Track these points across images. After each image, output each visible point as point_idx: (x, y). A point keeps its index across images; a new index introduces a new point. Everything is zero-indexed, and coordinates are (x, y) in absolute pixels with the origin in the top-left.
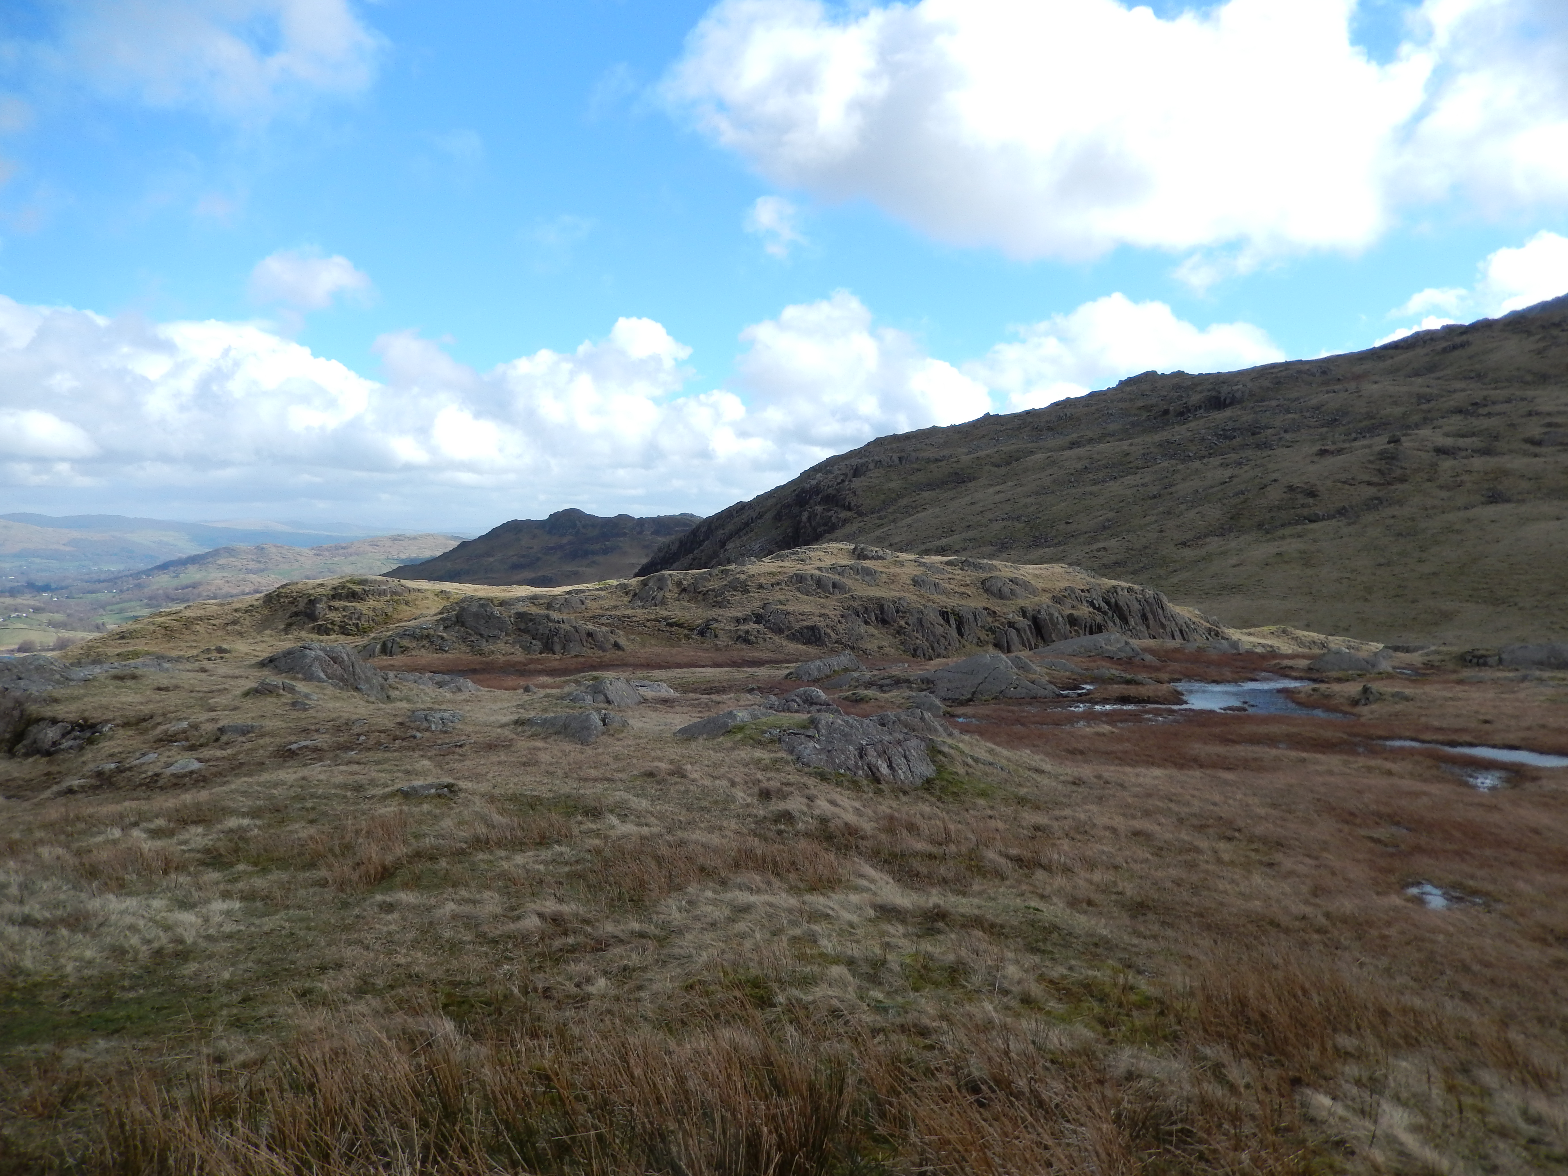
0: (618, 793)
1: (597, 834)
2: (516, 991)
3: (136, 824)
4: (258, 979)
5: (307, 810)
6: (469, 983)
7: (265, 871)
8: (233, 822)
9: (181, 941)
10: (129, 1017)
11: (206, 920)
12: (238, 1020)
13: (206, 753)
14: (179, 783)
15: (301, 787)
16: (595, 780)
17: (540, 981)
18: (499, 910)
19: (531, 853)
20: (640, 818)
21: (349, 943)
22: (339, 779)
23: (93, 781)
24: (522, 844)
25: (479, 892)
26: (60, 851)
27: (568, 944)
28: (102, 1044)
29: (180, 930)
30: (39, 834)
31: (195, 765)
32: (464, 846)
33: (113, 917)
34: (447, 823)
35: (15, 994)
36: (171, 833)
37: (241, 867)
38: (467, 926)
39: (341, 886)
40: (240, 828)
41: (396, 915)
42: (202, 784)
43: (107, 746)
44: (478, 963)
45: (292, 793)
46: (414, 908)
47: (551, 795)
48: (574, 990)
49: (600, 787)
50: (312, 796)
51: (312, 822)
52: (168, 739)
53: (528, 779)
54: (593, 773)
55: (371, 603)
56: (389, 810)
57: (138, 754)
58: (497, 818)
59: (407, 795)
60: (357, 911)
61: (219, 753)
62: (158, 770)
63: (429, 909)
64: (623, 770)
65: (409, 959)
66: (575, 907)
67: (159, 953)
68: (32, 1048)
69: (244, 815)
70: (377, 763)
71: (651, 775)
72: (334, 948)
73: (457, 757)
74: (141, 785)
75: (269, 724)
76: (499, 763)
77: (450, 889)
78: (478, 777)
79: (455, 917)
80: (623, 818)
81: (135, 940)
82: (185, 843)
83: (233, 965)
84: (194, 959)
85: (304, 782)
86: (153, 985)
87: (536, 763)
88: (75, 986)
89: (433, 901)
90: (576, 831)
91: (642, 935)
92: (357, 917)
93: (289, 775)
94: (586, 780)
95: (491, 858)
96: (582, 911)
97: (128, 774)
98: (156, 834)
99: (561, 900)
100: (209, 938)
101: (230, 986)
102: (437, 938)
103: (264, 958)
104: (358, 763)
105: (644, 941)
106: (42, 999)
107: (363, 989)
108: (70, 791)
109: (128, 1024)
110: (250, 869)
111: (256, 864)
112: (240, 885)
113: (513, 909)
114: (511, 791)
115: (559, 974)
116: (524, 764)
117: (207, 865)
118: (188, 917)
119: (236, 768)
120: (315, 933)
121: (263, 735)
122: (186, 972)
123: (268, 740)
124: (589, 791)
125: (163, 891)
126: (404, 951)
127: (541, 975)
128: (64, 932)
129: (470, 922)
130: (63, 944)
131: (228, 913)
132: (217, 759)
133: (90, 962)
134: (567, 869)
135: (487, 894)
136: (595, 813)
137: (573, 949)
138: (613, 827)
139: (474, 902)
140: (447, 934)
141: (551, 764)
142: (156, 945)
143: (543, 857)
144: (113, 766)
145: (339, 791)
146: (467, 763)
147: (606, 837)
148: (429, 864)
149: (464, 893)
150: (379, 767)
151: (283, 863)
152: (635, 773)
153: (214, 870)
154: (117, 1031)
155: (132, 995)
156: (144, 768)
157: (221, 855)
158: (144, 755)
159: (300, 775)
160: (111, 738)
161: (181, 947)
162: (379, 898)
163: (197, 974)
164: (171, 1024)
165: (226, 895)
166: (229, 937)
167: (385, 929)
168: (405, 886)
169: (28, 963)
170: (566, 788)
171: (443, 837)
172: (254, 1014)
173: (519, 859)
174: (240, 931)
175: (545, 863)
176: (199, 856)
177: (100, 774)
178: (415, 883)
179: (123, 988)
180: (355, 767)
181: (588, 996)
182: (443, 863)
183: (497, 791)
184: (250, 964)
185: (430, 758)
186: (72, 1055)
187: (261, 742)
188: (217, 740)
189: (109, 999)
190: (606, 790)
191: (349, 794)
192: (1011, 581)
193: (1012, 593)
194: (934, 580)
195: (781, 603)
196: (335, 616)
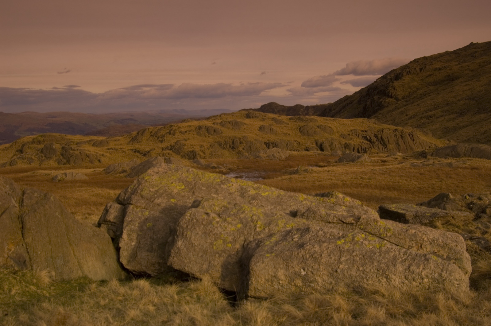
192: (318, 127)
193: (315, 132)
194: (273, 127)
195: (186, 140)
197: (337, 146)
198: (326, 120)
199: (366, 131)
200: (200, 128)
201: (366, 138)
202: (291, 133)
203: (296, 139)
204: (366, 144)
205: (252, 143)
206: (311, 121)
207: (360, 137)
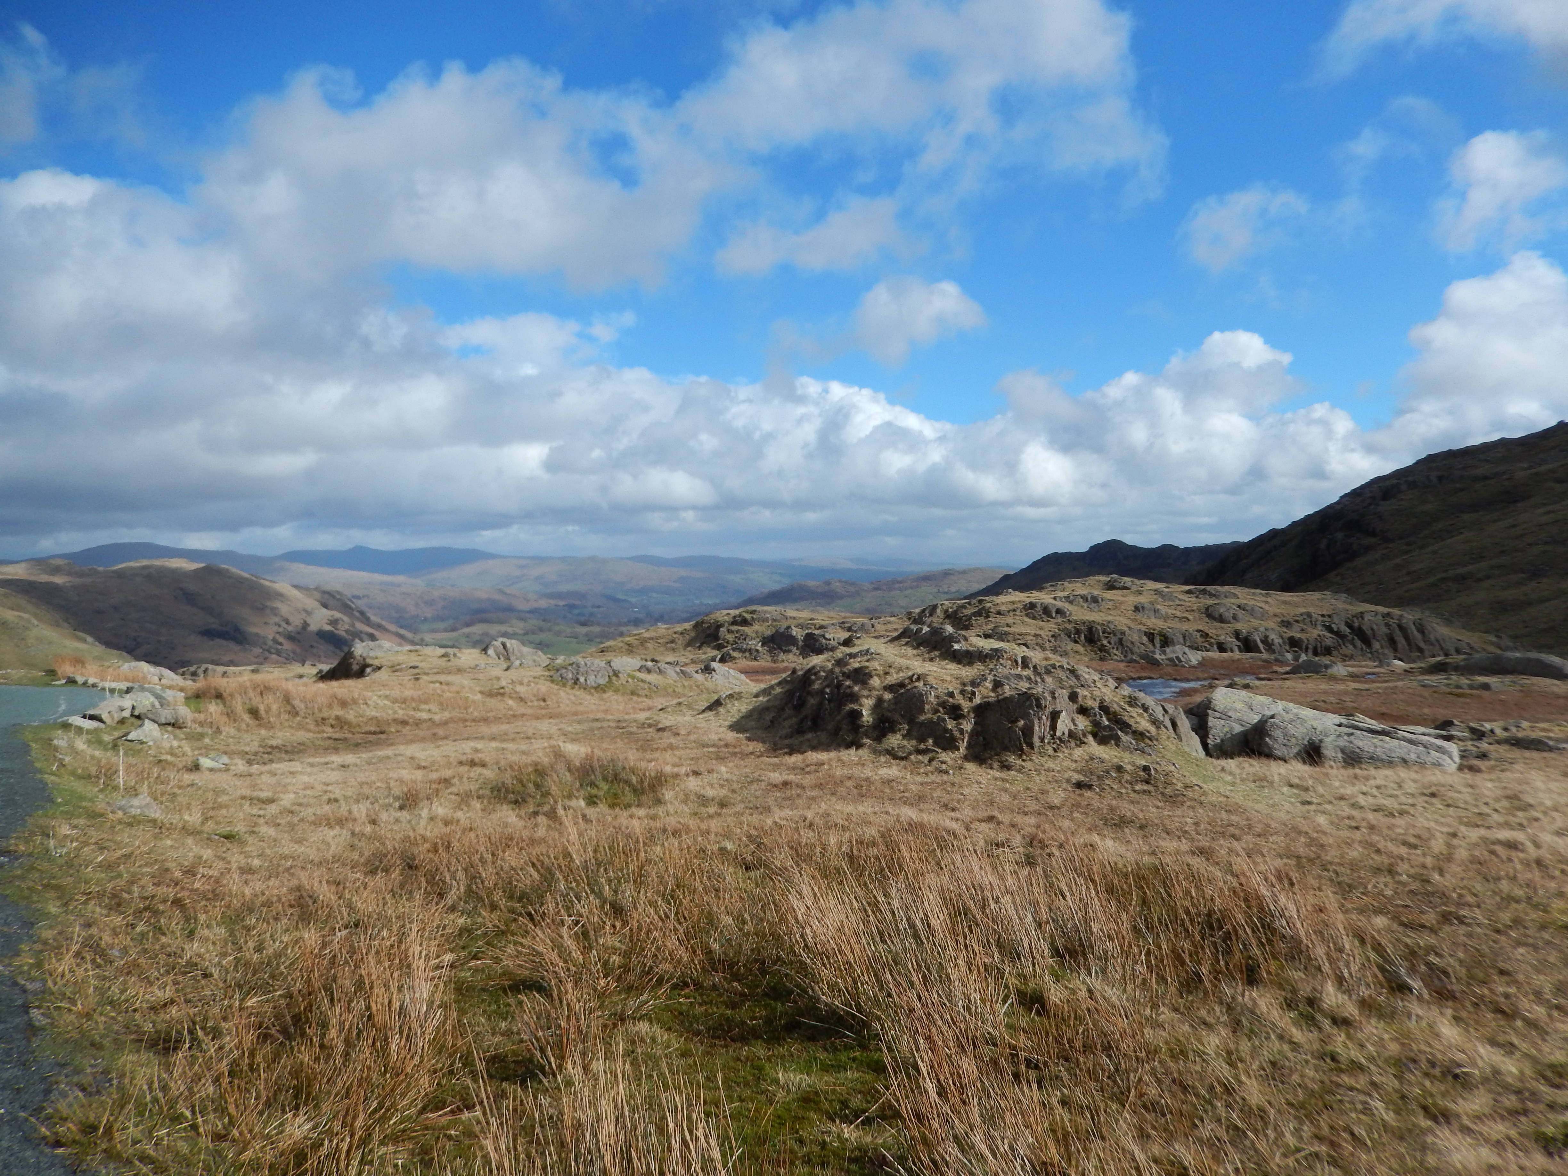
55: (756, 627)
192: (1239, 607)
193: (1235, 617)
194: (1159, 607)
195: (1008, 625)
196: (730, 637)
197: (1276, 641)
198: (1254, 594)
199: (1329, 616)
200: (1032, 606)
201: (1329, 629)
202: (1191, 617)
203: (1201, 628)
204: (1329, 639)
205: (1123, 633)
206: (1226, 597)
207: (1320, 627)
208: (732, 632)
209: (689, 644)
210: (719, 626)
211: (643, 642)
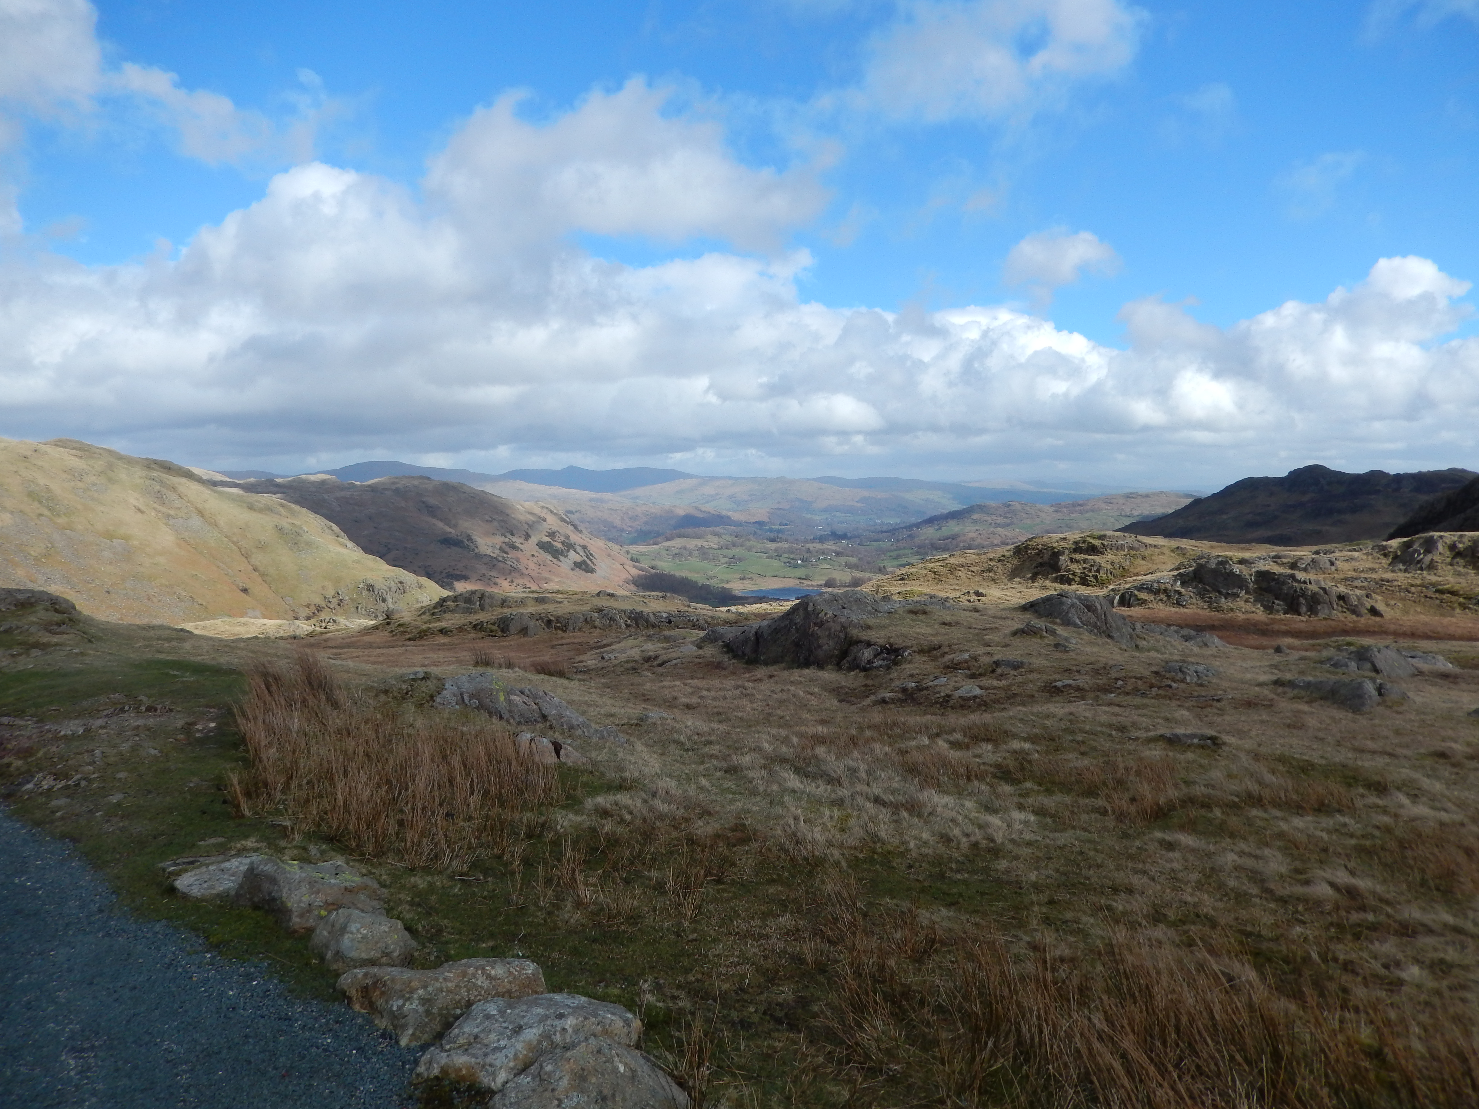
0: (1404, 770)
1: (1385, 811)
2: (1315, 956)
3: (938, 735)
4: (1059, 886)
5: (1078, 742)
6: (1259, 936)
7: (1049, 792)
8: (1016, 745)
9: (993, 840)
10: (961, 895)
11: (1009, 826)
12: (1047, 918)
13: (986, 682)
14: (966, 704)
15: (1070, 721)
16: (1374, 752)
17: (1343, 951)
18: (1283, 870)
19: (1309, 818)
20: (1433, 800)
21: (1136, 872)
22: (1104, 718)
23: (900, 695)
24: (1300, 807)
25: (1260, 848)
26: (887, 749)
27: (1367, 920)
28: (944, 912)
29: (990, 831)
30: (868, 733)
31: (977, 691)
32: (1236, 799)
33: (939, 809)
34: (1216, 775)
35: (876, 857)
36: (968, 747)
37: (1029, 785)
38: (1250, 879)
39: (1121, 817)
40: (1022, 751)
41: (1176, 855)
42: (984, 708)
43: (908, 668)
44: (1268, 919)
45: (1062, 725)
46: (1193, 850)
47: (1324, 762)
48: (1383, 972)
49: (1380, 762)
50: (1082, 731)
51: (1083, 754)
52: (953, 667)
53: (1295, 741)
54: (1370, 745)
55: (1109, 556)
56: (1155, 753)
57: (931, 677)
58: (1269, 778)
59: (1173, 741)
60: (1138, 843)
61: (996, 683)
62: (948, 692)
63: (1209, 855)
64: (1407, 746)
65: (1196, 899)
66: (1370, 884)
67: (975, 845)
68: (895, 901)
69: (1025, 740)
70: (1137, 707)
71: (1442, 755)
72: (1122, 873)
73: (1215, 711)
74: (936, 703)
75: (1038, 662)
76: (1262, 722)
77: (1228, 840)
78: (1241, 734)
79: (1236, 868)
80: (1414, 798)
81: (957, 832)
82: (979, 756)
83: (1037, 869)
84: (1004, 857)
85: (1071, 717)
86: (974, 872)
87: (1302, 727)
88: (916, 860)
89: (1212, 848)
90: (1359, 803)
91: (1457, 930)
92: (1138, 848)
93: (1057, 708)
94: (1362, 751)
95: (1265, 815)
96: (1379, 889)
97: (925, 692)
98: (955, 745)
99: (1352, 873)
100: (1013, 841)
101: (1036, 887)
102: (1221, 885)
103: (1061, 869)
104: (1119, 706)
105: (1463, 937)
106: (895, 864)
107: (1157, 917)
108: (884, 701)
109: (961, 900)
110: (1036, 787)
111: (1040, 785)
112: (1030, 800)
113: (1297, 871)
114: (1279, 752)
115: (1361, 949)
116: (1289, 726)
117: (1001, 778)
118: (995, 821)
119: (1011, 698)
120: (1103, 856)
121: (1031, 671)
122: (999, 867)
123: (1035, 676)
124: (1368, 764)
125: (970, 794)
126: (1190, 890)
127: (1340, 946)
128: (905, 814)
129: (1257, 877)
130: (905, 824)
131: (1026, 823)
132: (995, 688)
133: (925, 843)
134: (1353, 842)
135: (1267, 852)
136: (1380, 788)
137: (1374, 927)
138: (1401, 806)
139: (1256, 857)
140: (1232, 883)
141: (1319, 730)
142: (973, 839)
143: (1324, 825)
144: (913, 684)
145: (1104, 730)
146: (1227, 718)
147: (1396, 816)
148: (1203, 812)
149: (1242, 846)
150: (1140, 711)
151: (1065, 787)
152: (1422, 751)
153: (1007, 782)
154: (952, 904)
155: (959, 876)
156: (937, 689)
157: (1009, 772)
158: (936, 678)
159: (1067, 710)
160: (910, 662)
161: (992, 845)
162: (1158, 835)
163: (1007, 871)
164: (994, 908)
165: (1021, 807)
166: (1029, 844)
167: (1168, 865)
168: (1182, 828)
169: (883, 834)
170: (1343, 756)
171: (1213, 787)
172: (1060, 916)
173: (1298, 822)
174: (1037, 841)
175: (1329, 832)
176: (992, 769)
177: (904, 690)
178: (1190, 826)
179: (951, 869)
180: (1117, 709)
181: (1401, 982)
182: (1218, 813)
183: (1263, 750)
184: (1051, 872)
185: (1188, 709)
186: (924, 916)
187: (1030, 677)
188: (993, 671)
189: (942, 876)
190: (1388, 764)
191: (1114, 733)
196: (1076, 568)
208: (1077, 561)
209: (1014, 574)
210: (1056, 554)
211: (952, 570)
